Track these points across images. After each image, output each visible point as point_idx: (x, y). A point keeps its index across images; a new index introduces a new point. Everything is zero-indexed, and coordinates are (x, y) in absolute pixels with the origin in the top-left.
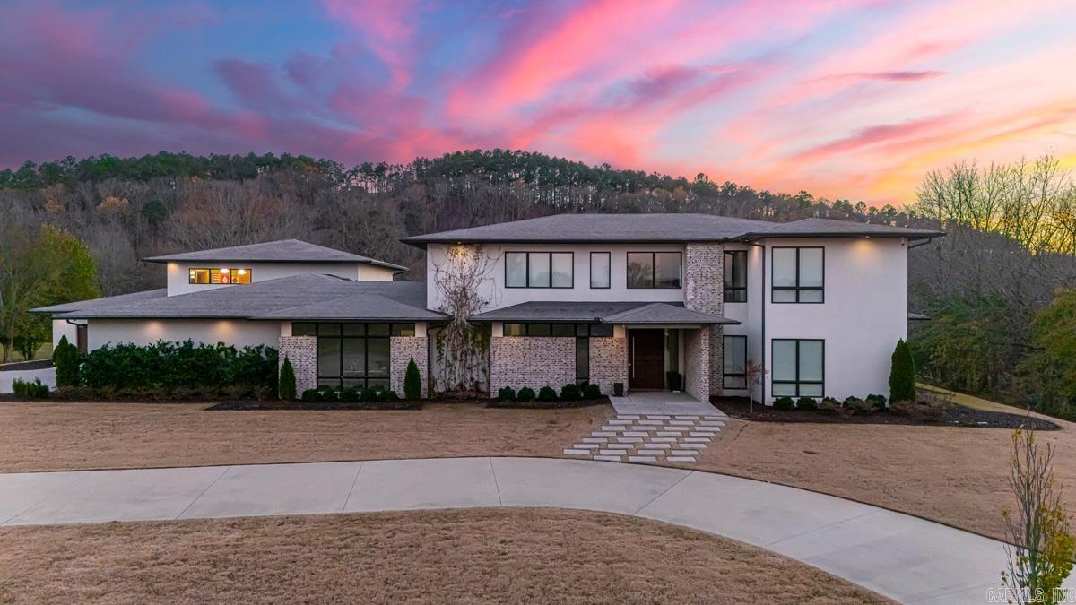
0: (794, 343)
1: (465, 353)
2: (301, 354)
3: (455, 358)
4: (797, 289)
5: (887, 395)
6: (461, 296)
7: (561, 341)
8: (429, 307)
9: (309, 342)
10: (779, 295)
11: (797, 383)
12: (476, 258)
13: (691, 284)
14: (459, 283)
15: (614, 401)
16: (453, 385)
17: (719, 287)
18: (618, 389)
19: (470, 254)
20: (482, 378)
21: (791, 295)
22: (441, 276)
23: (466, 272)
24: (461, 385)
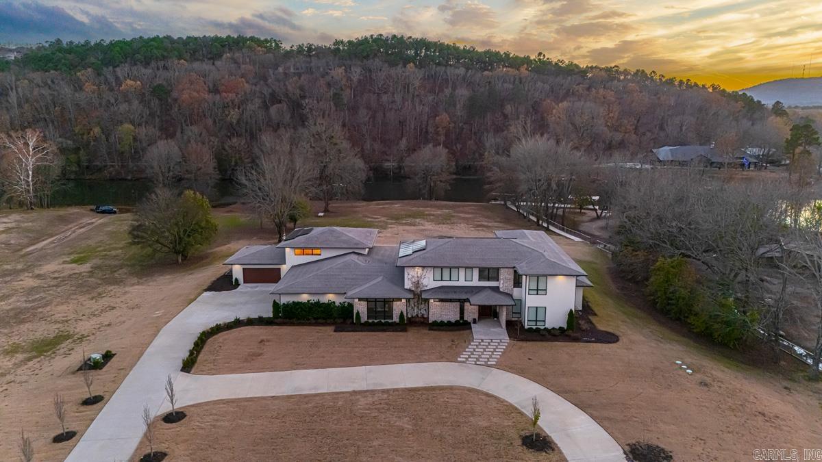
0: (535, 309)
1: (418, 304)
2: (361, 308)
3: (415, 306)
4: (537, 290)
5: (565, 327)
6: (417, 284)
7: (454, 304)
8: (406, 287)
9: (364, 304)
10: (531, 292)
11: (536, 321)
12: (423, 270)
13: (502, 282)
14: (417, 279)
15: (473, 325)
16: (414, 315)
17: (512, 283)
18: (475, 321)
19: (421, 269)
20: (424, 312)
21: (535, 292)
22: (410, 276)
23: (419, 275)
24: (417, 315)
